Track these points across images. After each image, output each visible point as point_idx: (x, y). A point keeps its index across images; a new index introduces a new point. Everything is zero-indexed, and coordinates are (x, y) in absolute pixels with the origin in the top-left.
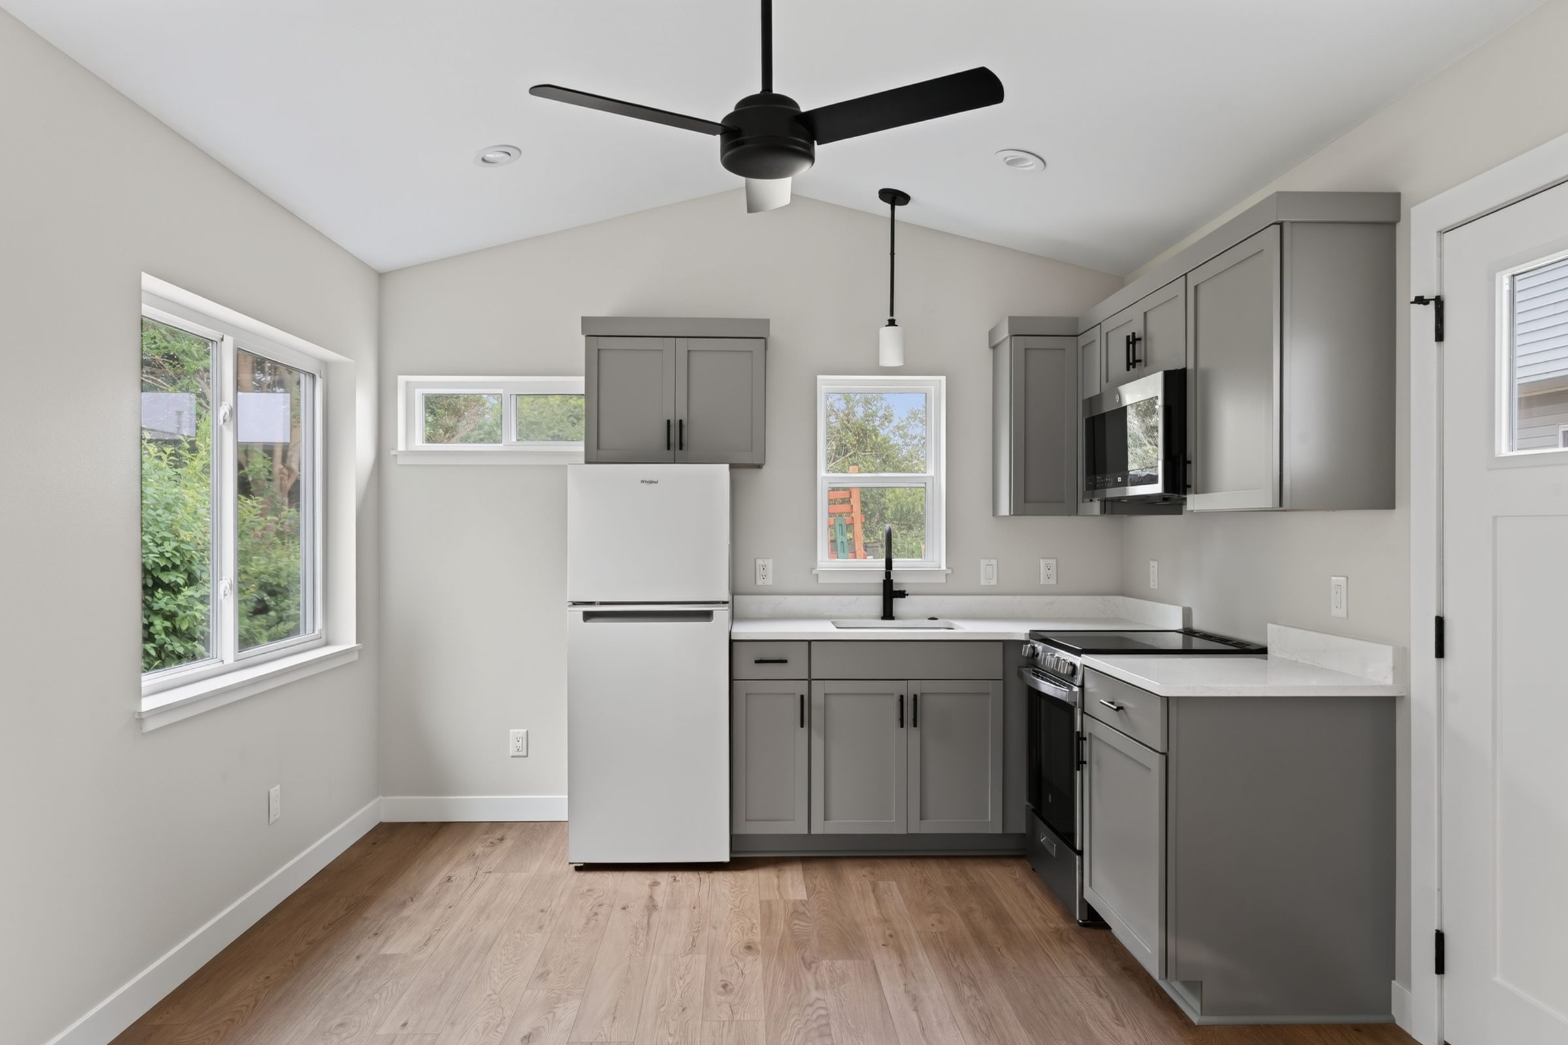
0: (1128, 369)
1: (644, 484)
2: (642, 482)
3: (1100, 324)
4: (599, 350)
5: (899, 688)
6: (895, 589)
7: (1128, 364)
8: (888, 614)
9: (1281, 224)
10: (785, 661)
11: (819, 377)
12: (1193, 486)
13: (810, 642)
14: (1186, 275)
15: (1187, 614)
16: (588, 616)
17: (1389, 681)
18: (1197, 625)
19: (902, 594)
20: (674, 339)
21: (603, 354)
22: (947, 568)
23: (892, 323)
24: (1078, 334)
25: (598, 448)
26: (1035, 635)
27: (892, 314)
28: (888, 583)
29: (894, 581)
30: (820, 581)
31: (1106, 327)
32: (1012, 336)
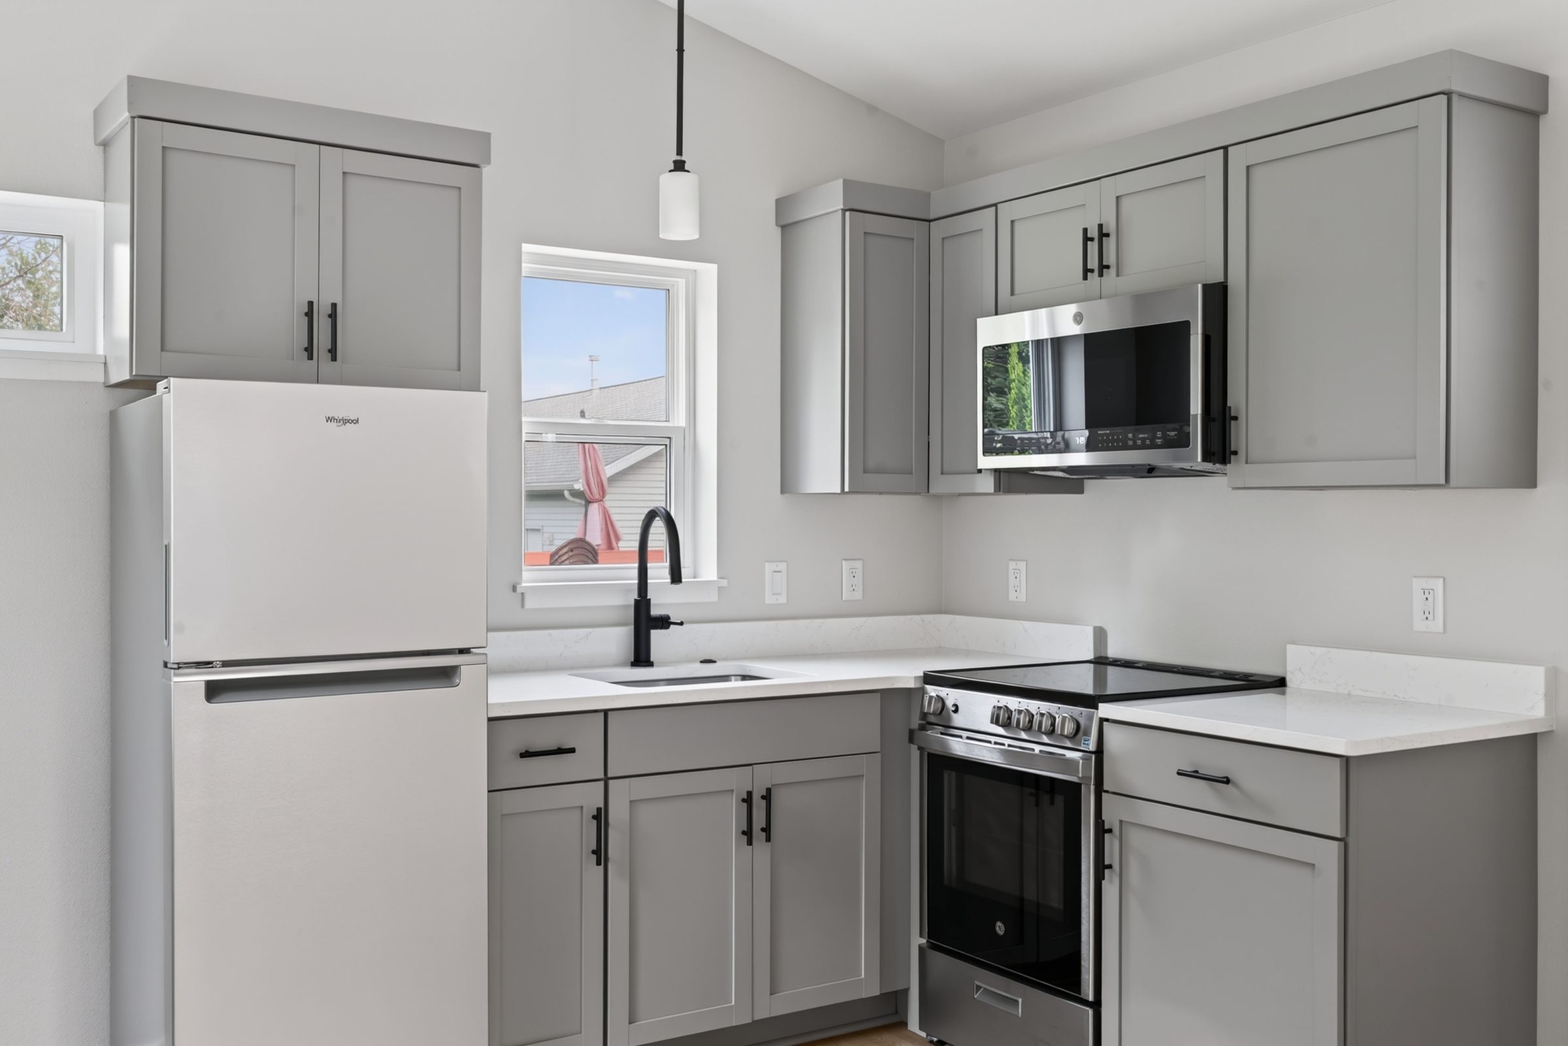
0: (1085, 278)
1: (333, 424)
2: (329, 419)
3: (995, 205)
4: (164, 148)
5: (739, 781)
6: (655, 612)
7: (1086, 271)
8: (641, 657)
9: (1448, 94)
10: (572, 750)
11: (527, 248)
12: (1242, 453)
13: (606, 712)
14: (1225, 148)
15: (1100, 635)
16: (214, 691)
17: (1540, 712)
18: (1113, 651)
19: (664, 622)
20: (318, 146)
21: (172, 157)
22: (718, 578)
23: (679, 166)
24: (932, 217)
25: (162, 349)
26: (930, 678)
27: (679, 152)
28: (642, 603)
29: (652, 602)
30: (528, 605)
31: (1007, 213)
32: (851, 210)
